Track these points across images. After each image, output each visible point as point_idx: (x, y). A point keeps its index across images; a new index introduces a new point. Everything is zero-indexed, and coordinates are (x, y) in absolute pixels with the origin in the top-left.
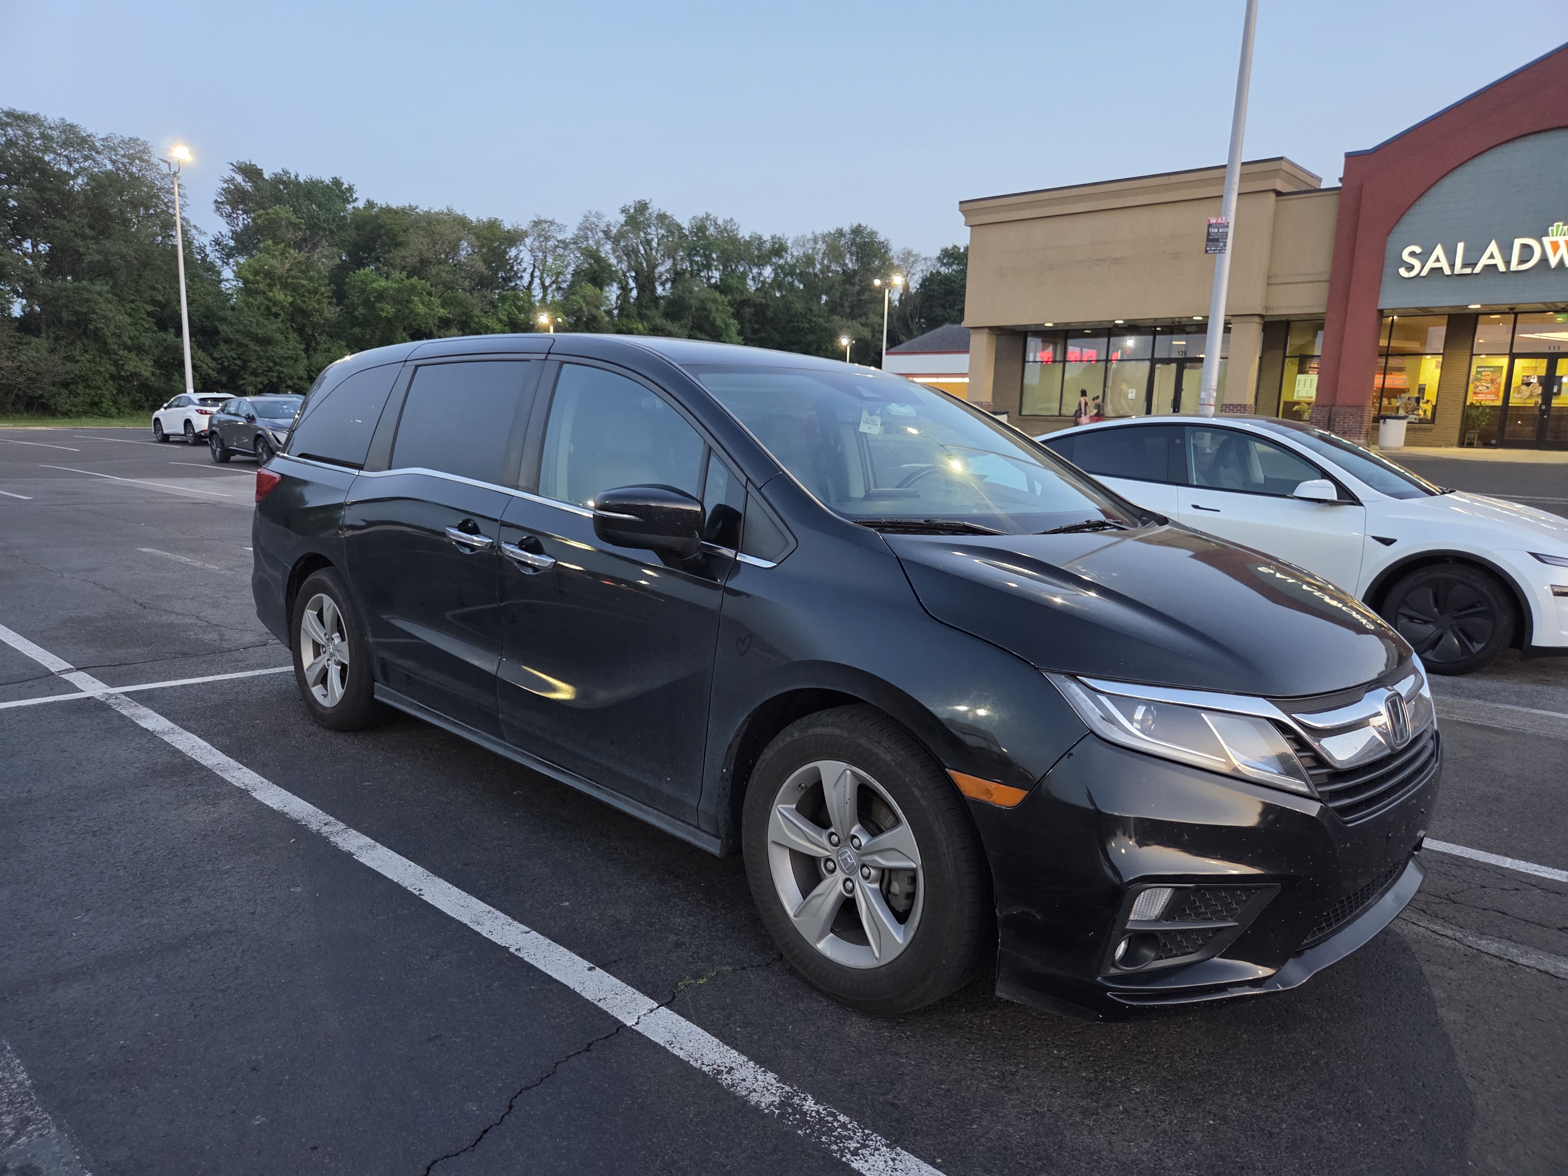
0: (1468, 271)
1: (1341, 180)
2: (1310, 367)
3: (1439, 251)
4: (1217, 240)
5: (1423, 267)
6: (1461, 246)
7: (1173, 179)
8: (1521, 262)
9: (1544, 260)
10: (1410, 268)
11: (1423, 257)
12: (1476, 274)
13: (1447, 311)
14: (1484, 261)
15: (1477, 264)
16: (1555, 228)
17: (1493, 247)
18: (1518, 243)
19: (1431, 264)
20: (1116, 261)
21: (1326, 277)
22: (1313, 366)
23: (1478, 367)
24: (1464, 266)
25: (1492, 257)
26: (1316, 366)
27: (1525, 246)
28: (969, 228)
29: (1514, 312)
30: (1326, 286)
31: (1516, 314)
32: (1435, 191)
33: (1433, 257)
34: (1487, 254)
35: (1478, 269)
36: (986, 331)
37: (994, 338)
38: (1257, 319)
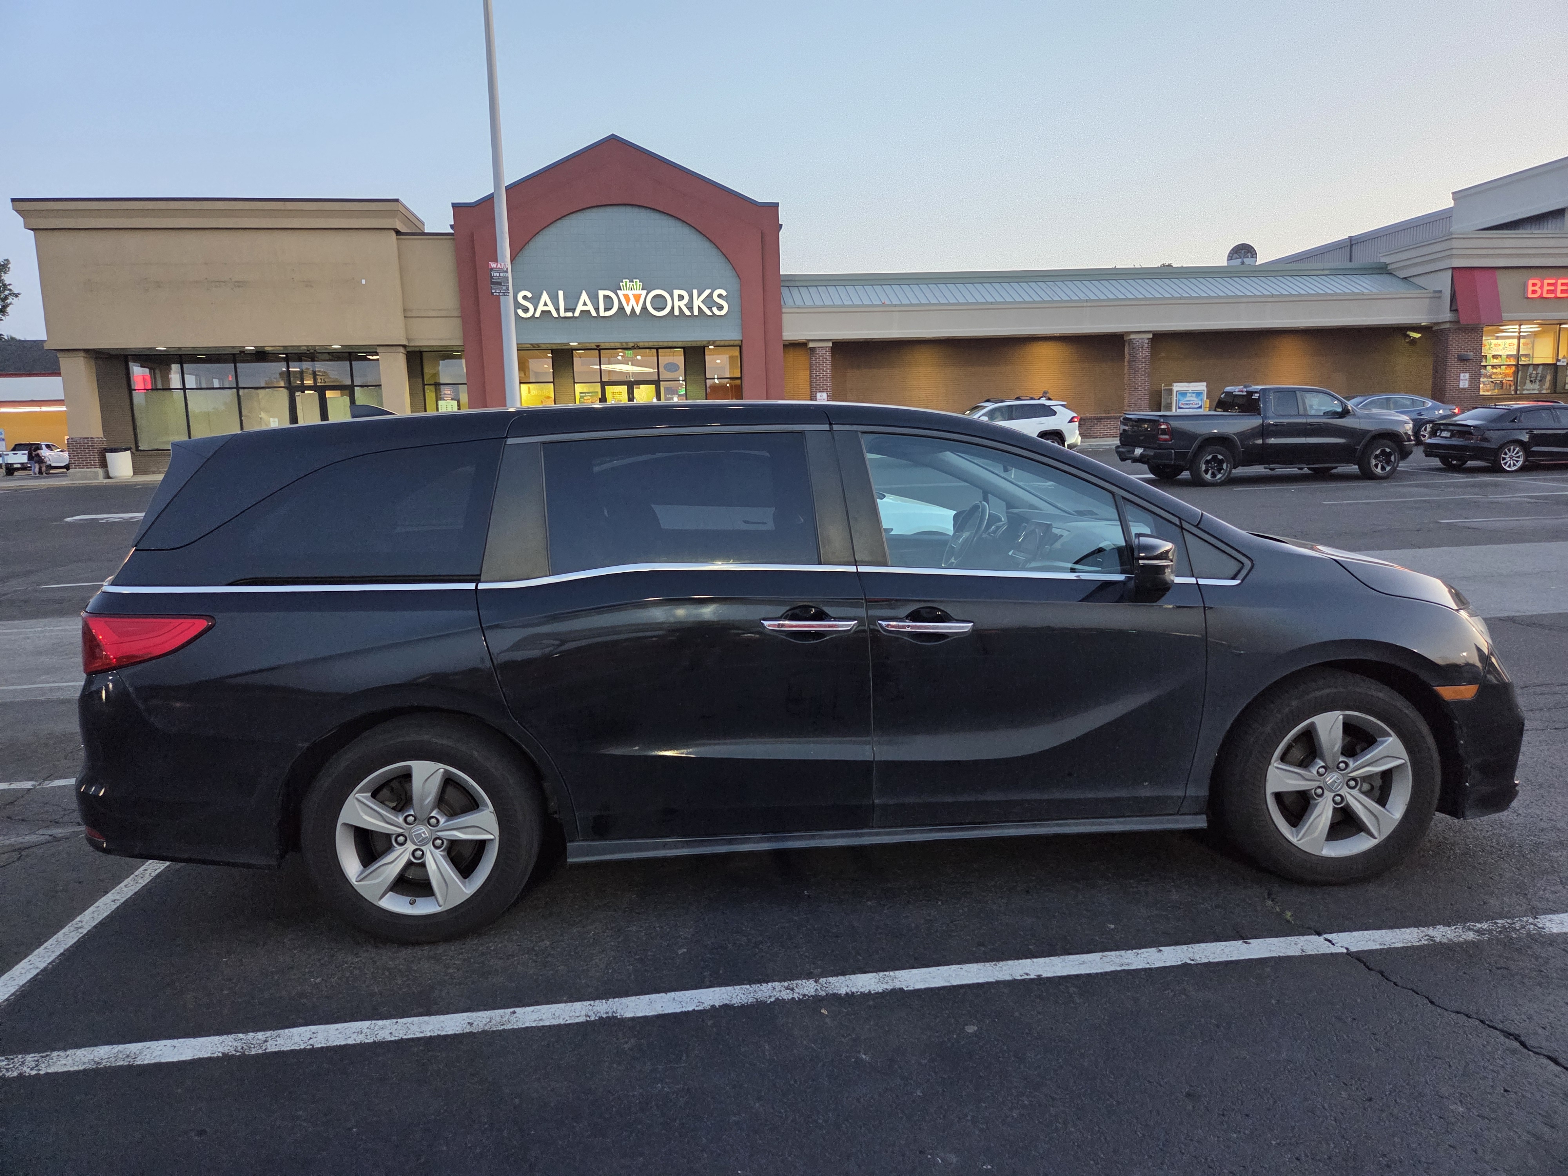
0: (570, 314)
1: (451, 226)
2: (445, 394)
3: (545, 297)
4: (499, 284)
5: (535, 310)
6: (561, 293)
7: (290, 206)
8: (606, 310)
9: (621, 308)
10: (526, 310)
11: (535, 301)
12: (576, 317)
13: (549, 347)
14: (580, 308)
15: (575, 309)
16: (624, 284)
17: (584, 297)
18: (601, 293)
19: (541, 308)
20: (240, 284)
21: (456, 313)
22: (446, 392)
23: (581, 393)
24: (566, 310)
25: (585, 304)
26: (449, 393)
27: (606, 297)
28: (32, 232)
29: (599, 349)
30: (458, 322)
31: (599, 350)
32: (532, 245)
33: (542, 302)
34: (581, 302)
35: (577, 314)
36: (82, 354)
37: (92, 363)
38: (402, 350)
